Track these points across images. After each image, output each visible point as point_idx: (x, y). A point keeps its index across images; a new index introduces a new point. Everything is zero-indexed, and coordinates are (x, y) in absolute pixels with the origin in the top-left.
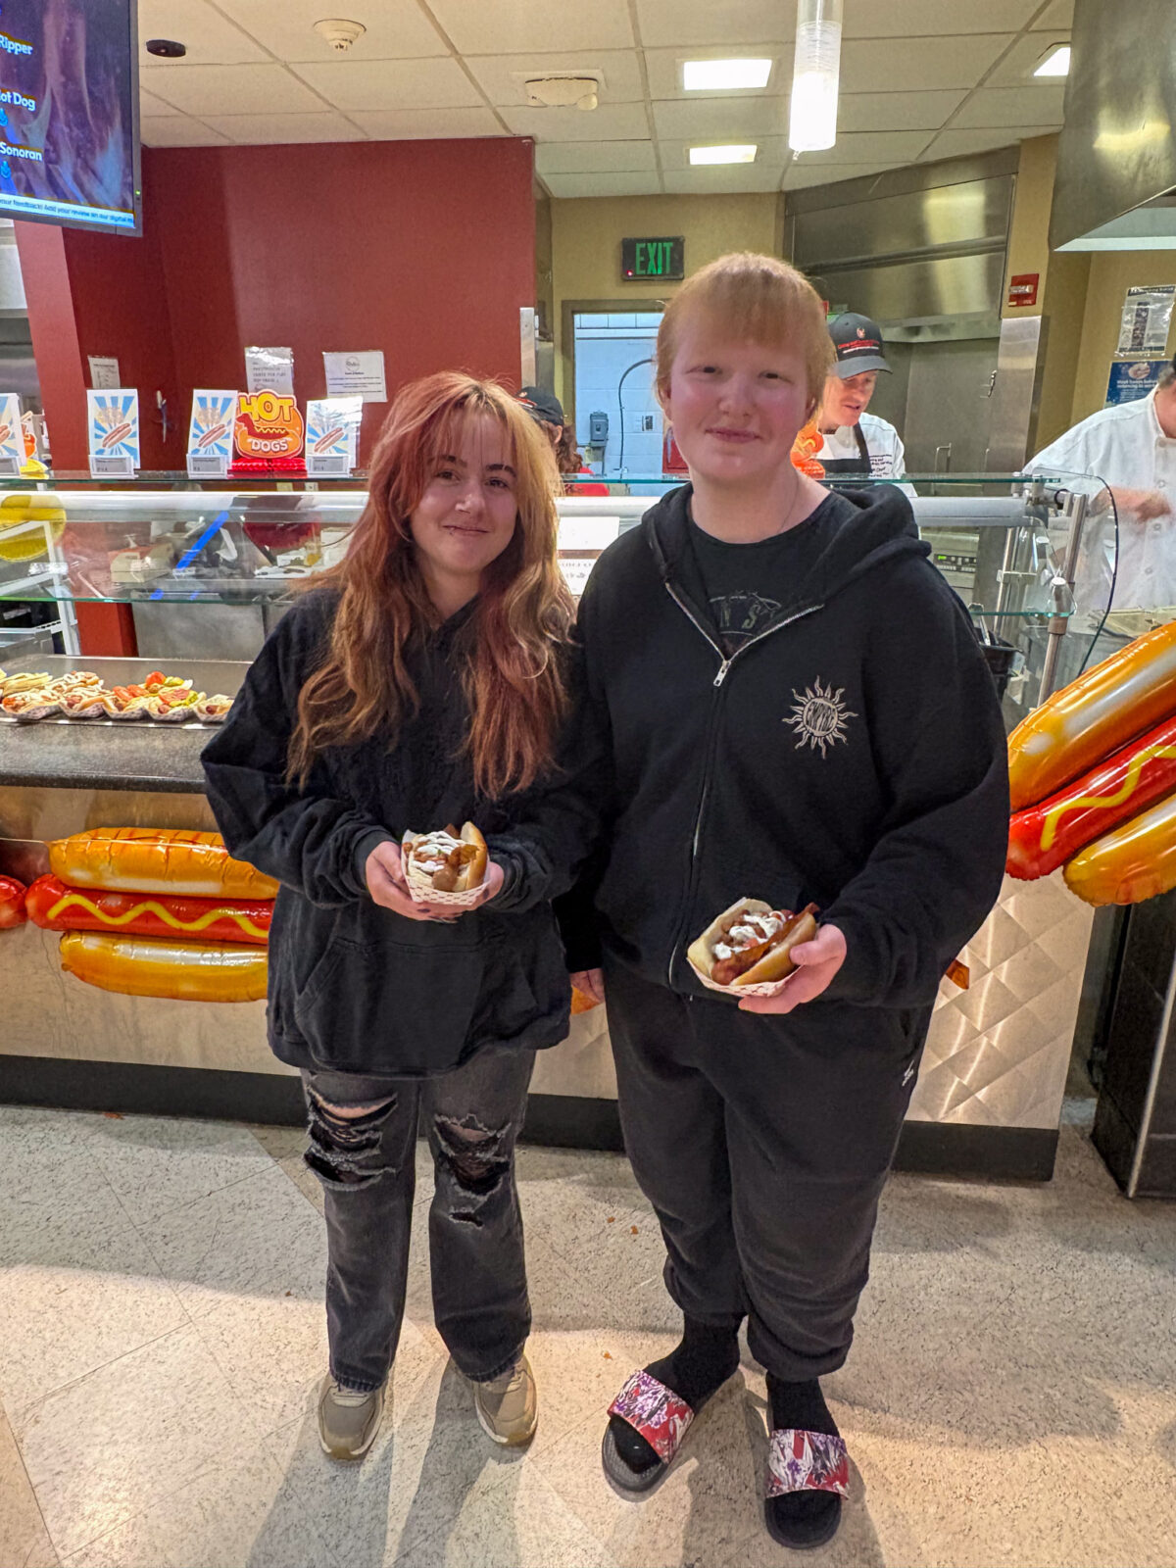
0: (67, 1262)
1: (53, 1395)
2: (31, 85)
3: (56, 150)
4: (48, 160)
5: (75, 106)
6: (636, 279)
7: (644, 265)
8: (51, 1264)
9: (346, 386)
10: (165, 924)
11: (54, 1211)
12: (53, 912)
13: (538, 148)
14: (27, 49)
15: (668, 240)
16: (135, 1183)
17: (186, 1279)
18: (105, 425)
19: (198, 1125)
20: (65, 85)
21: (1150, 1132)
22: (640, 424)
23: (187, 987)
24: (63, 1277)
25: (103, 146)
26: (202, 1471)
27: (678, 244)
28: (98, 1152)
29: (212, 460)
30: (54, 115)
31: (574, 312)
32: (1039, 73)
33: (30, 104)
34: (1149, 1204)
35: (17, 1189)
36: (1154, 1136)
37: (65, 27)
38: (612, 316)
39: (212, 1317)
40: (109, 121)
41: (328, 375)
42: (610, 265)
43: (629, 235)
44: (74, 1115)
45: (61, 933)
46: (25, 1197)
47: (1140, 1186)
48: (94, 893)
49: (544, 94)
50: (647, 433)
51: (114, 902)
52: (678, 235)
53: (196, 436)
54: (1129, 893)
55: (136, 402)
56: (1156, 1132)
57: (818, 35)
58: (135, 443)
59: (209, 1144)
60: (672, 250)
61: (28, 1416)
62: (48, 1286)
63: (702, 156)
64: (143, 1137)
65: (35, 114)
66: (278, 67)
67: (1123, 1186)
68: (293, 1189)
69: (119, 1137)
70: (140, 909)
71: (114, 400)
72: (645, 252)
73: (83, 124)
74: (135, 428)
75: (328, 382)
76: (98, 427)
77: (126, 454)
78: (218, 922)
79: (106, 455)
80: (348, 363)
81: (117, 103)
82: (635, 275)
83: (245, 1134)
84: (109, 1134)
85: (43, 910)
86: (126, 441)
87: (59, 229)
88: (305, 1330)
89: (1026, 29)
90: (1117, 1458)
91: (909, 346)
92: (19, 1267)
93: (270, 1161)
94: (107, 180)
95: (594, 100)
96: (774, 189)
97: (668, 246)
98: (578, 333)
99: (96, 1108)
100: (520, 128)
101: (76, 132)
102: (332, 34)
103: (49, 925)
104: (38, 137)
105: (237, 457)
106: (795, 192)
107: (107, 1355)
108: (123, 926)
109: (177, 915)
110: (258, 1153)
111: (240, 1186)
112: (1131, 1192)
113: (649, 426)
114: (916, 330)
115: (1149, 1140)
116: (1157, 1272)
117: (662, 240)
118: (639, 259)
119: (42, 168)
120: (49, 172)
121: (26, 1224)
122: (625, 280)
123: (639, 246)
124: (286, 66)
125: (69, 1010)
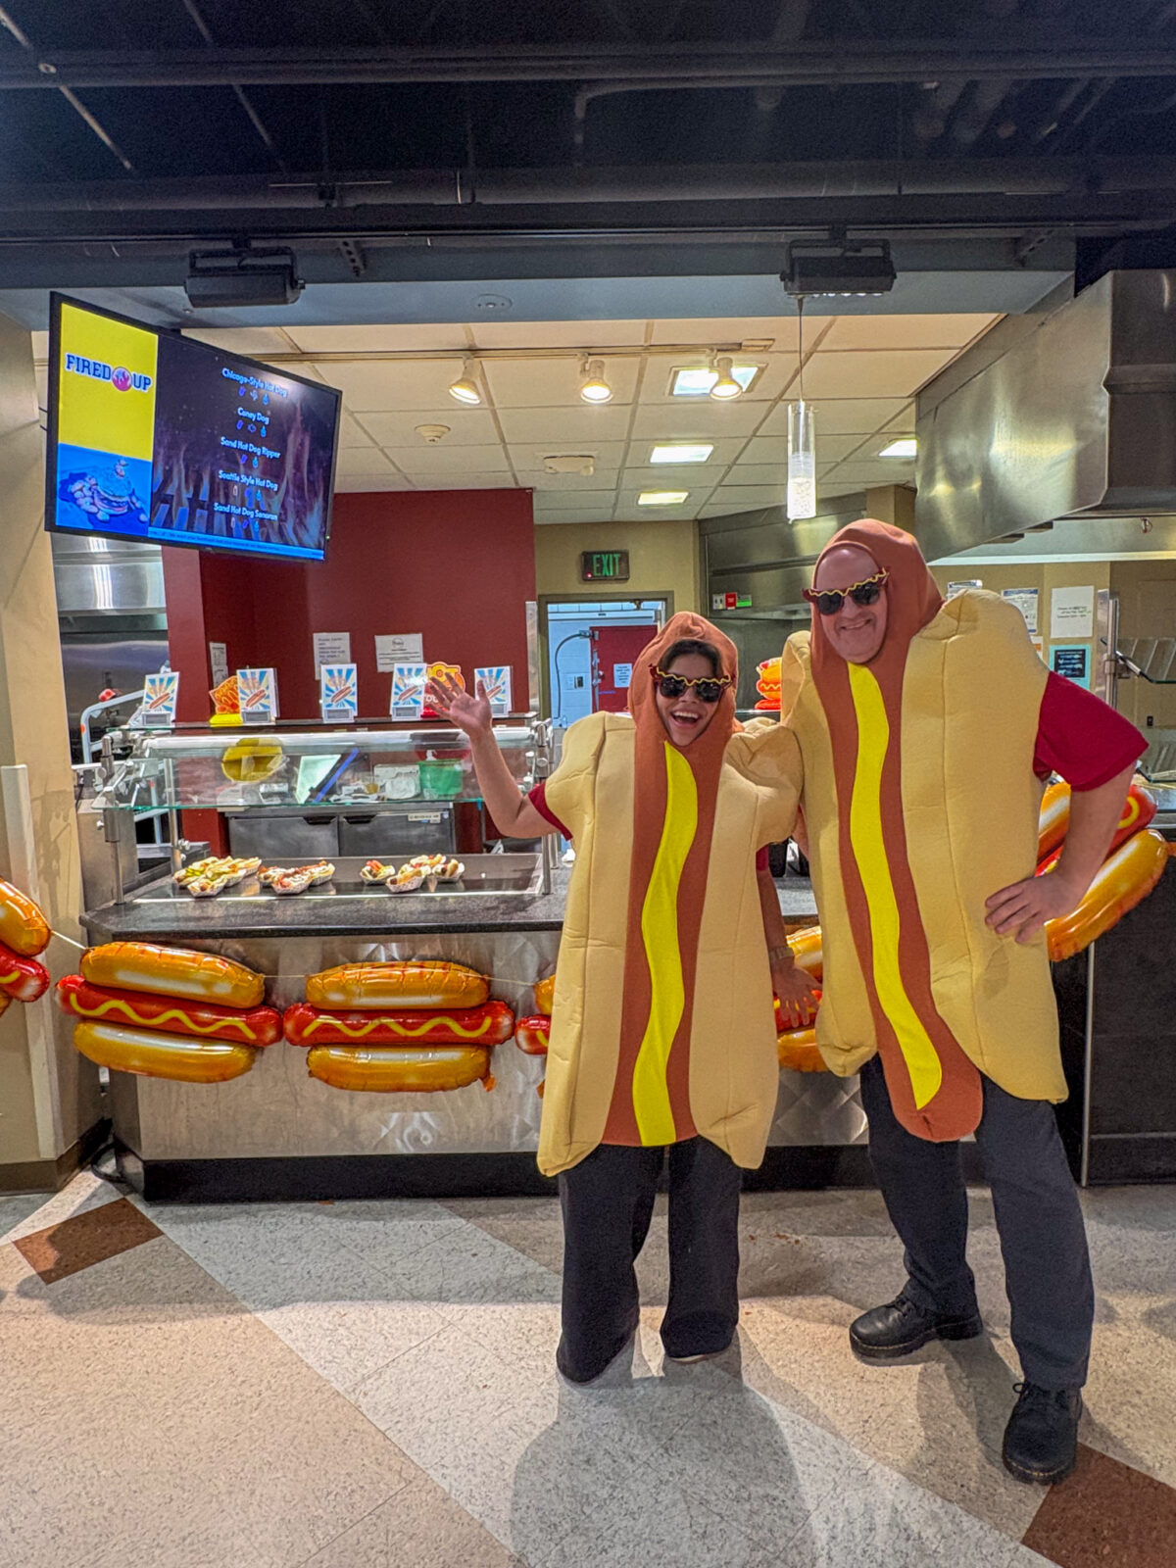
0: (340, 1297)
1: (369, 1377)
2: (277, 477)
3: (286, 514)
4: (280, 520)
5: (299, 487)
6: (594, 580)
7: (600, 570)
8: (325, 1300)
9: (392, 659)
10: (395, 1033)
11: (311, 1267)
12: (307, 1032)
13: (534, 495)
14: (278, 455)
15: (616, 552)
16: (366, 1244)
17: (435, 1300)
18: (333, 688)
19: (396, 1203)
20: (295, 474)
21: (1091, 1133)
22: (572, 683)
23: (412, 1080)
24: (339, 1307)
25: (312, 509)
26: (503, 1409)
27: (624, 556)
28: (326, 1226)
29: (410, 709)
30: (287, 492)
31: (547, 603)
32: (883, 454)
33: (275, 487)
34: (1096, 1189)
35: (273, 1256)
36: (1094, 1137)
37: (299, 440)
38: (582, 605)
39: (466, 1320)
40: (316, 495)
41: (378, 652)
42: (574, 571)
43: (587, 549)
44: (293, 1205)
45: (309, 1048)
46: (282, 1260)
47: (1089, 1178)
48: (341, 1013)
49: (560, 466)
50: (580, 690)
51: (353, 1020)
52: (624, 548)
53: (396, 693)
54: (1060, 953)
55: (354, 675)
56: (1095, 1134)
57: (802, 458)
58: (354, 699)
59: (410, 1214)
60: (620, 559)
61: (357, 1392)
62: (331, 1313)
63: (646, 499)
64: (357, 1215)
65: (277, 492)
66: (376, 450)
67: (1078, 1180)
68: (489, 1237)
69: (337, 1216)
70: (376, 1023)
71: (340, 671)
72: (600, 561)
73: (301, 497)
74: (354, 689)
75: (378, 657)
76: (328, 689)
77: (347, 707)
78: (434, 1029)
79: (334, 708)
80: (394, 643)
81: (321, 484)
82: (593, 576)
83: (435, 1206)
84: (328, 1215)
85: (299, 1029)
86: (348, 698)
87: (196, 552)
88: (540, 1322)
89: (877, 432)
90: (1121, 1332)
91: (790, 622)
92: (300, 1304)
93: (463, 1221)
94: (311, 530)
95: (592, 469)
96: (691, 517)
97: (617, 556)
98: (550, 616)
99: (312, 1199)
100: (524, 483)
101: (298, 503)
102: (428, 434)
103: (303, 1043)
104: (276, 507)
105: (426, 707)
106: (706, 520)
107: (397, 1350)
108: (360, 1038)
109: (404, 1025)
110: (451, 1216)
111: (447, 1238)
112: (1084, 1182)
113: (580, 683)
114: (795, 612)
115: (1091, 1143)
116: (1114, 1228)
117: (612, 553)
118: (596, 566)
119: (276, 524)
120: (280, 527)
121: (292, 1277)
122: (586, 580)
123: (595, 557)
124: (382, 450)
125: (299, 1115)
